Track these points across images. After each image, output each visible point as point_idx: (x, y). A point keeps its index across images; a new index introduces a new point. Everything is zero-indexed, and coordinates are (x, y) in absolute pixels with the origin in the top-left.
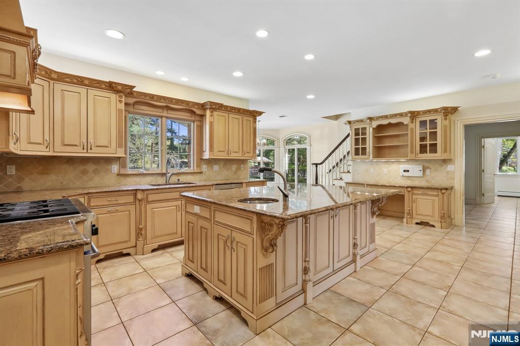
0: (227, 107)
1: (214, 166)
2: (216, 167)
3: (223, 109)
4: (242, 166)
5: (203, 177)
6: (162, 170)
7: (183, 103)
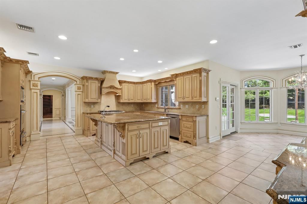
0: (180, 74)
1: (186, 105)
2: (187, 106)
3: (179, 75)
4: (203, 106)
5: (181, 111)
6: (169, 107)
7: (168, 78)
